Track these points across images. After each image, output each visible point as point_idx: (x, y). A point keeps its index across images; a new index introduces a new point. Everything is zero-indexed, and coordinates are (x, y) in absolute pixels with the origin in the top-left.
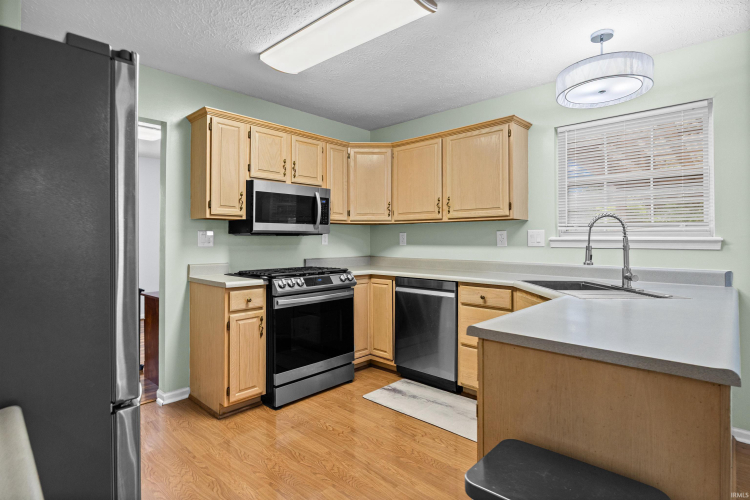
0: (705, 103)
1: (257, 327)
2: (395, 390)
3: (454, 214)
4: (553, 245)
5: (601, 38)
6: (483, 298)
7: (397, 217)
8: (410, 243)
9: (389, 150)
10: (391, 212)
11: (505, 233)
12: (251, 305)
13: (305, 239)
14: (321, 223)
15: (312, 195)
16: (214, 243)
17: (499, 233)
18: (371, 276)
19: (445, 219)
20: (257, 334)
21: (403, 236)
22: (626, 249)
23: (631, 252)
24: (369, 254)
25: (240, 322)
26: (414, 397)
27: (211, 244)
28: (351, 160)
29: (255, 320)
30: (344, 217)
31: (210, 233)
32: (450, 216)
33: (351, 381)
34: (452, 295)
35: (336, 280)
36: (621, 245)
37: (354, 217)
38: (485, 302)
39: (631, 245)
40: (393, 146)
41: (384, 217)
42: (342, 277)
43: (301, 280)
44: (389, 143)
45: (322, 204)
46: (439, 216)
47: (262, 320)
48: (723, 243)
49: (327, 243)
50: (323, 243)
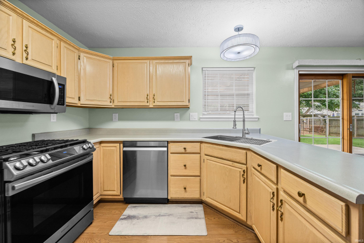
0: (253, 69)
2: (129, 217)
3: (157, 104)
4: (201, 120)
5: (238, 29)
6: (185, 149)
7: (116, 103)
8: (120, 119)
9: (111, 61)
10: (112, 101)
11: (178, 114)
13: (33, 117)
14: (58, 104)
15: (50, 80)
17: (176, 114)
18: (101, 142)
19: (151, 106)
21: (116, 116)
22: (244, 121)
23: (246, 122)
24: (88, 127)
26: (146, 217)
28: (82, 63)
30: (75, 101)
32: (154, 104)
33: (91, 223)
34: (165, 149)
35: (78, 150)
36: (242, 120)
37: (84, 102)
38: (186, 151)
39: (246, 120)
40: (113, 60)
41: (107, 103)
42: (85, 147)
43: (46, 156)
44: (111, 57)
45: (59, 88)
46: (148, 104)
48: (258, 118)
49: (55, 120)
50: (52, 120)
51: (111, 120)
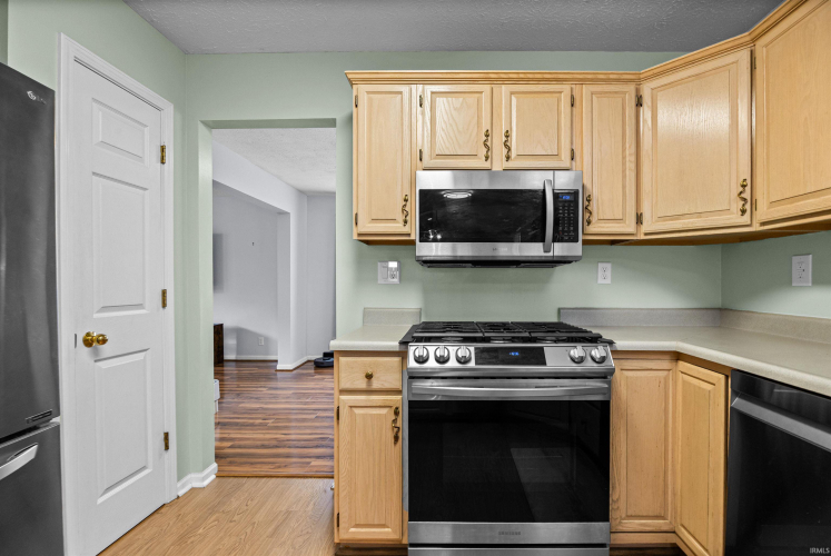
1: (389, 424)
7: (764, 213)
9: (743, 54)
10: (749, 205)
12: (376, 384)
14: (558, 241)
16: (400, 280)
18: (678, 356)
20: (390, 436)
21: (804, 265)
25: (357, 411)
27: (396, 280)
28: (646, 112)
29: (384, 411)
30: (627, 227)
31: (393, 265)
37: (651, 226)
41: (729, 221)
43: (468, 350)
47: (396, 413)
49: (608, 281)
50: (600, 281)
51: (784, 281)
